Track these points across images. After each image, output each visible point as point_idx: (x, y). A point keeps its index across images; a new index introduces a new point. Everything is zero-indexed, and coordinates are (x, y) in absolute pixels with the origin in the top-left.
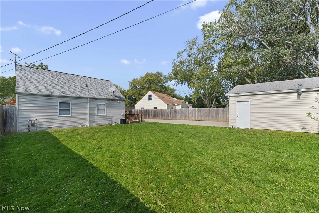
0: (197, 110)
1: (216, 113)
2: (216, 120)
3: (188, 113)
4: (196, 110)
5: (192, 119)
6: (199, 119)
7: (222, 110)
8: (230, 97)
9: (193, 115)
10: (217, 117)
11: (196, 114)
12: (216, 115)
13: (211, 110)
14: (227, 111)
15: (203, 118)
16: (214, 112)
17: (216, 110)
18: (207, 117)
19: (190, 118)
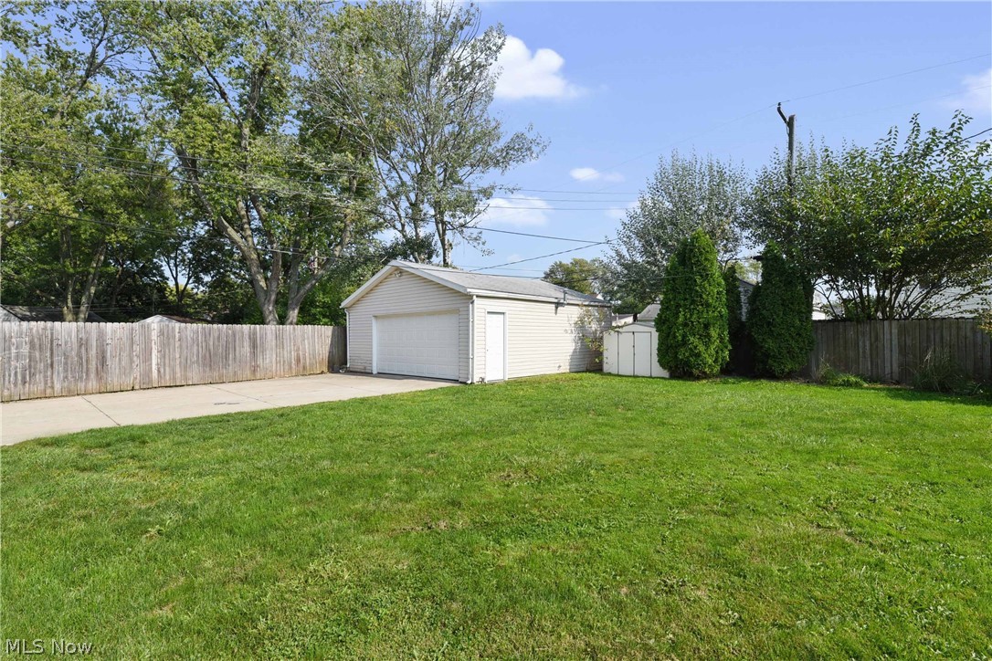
0: (161, 333)
1: (254, 346)
2: (255, 374)
3: (93, 352)
4: (154, 335)
5: (129, 381)
6: (174, 379)
7: (274, 337)
8: (477, 296)
9: (132, 361)
10: (260, 362)
11: (155, 352)
12: (254, 354)
13: (234, 335)
14: (290, 338)
15: (194, 374)
16: (247, 344)
17: (255, 333)
18: (215, 368)
19: (114, 380)
